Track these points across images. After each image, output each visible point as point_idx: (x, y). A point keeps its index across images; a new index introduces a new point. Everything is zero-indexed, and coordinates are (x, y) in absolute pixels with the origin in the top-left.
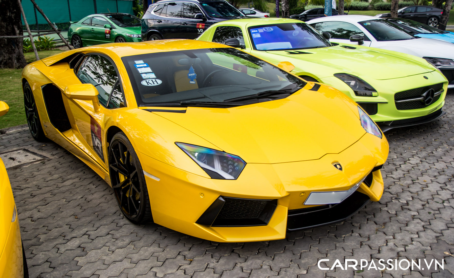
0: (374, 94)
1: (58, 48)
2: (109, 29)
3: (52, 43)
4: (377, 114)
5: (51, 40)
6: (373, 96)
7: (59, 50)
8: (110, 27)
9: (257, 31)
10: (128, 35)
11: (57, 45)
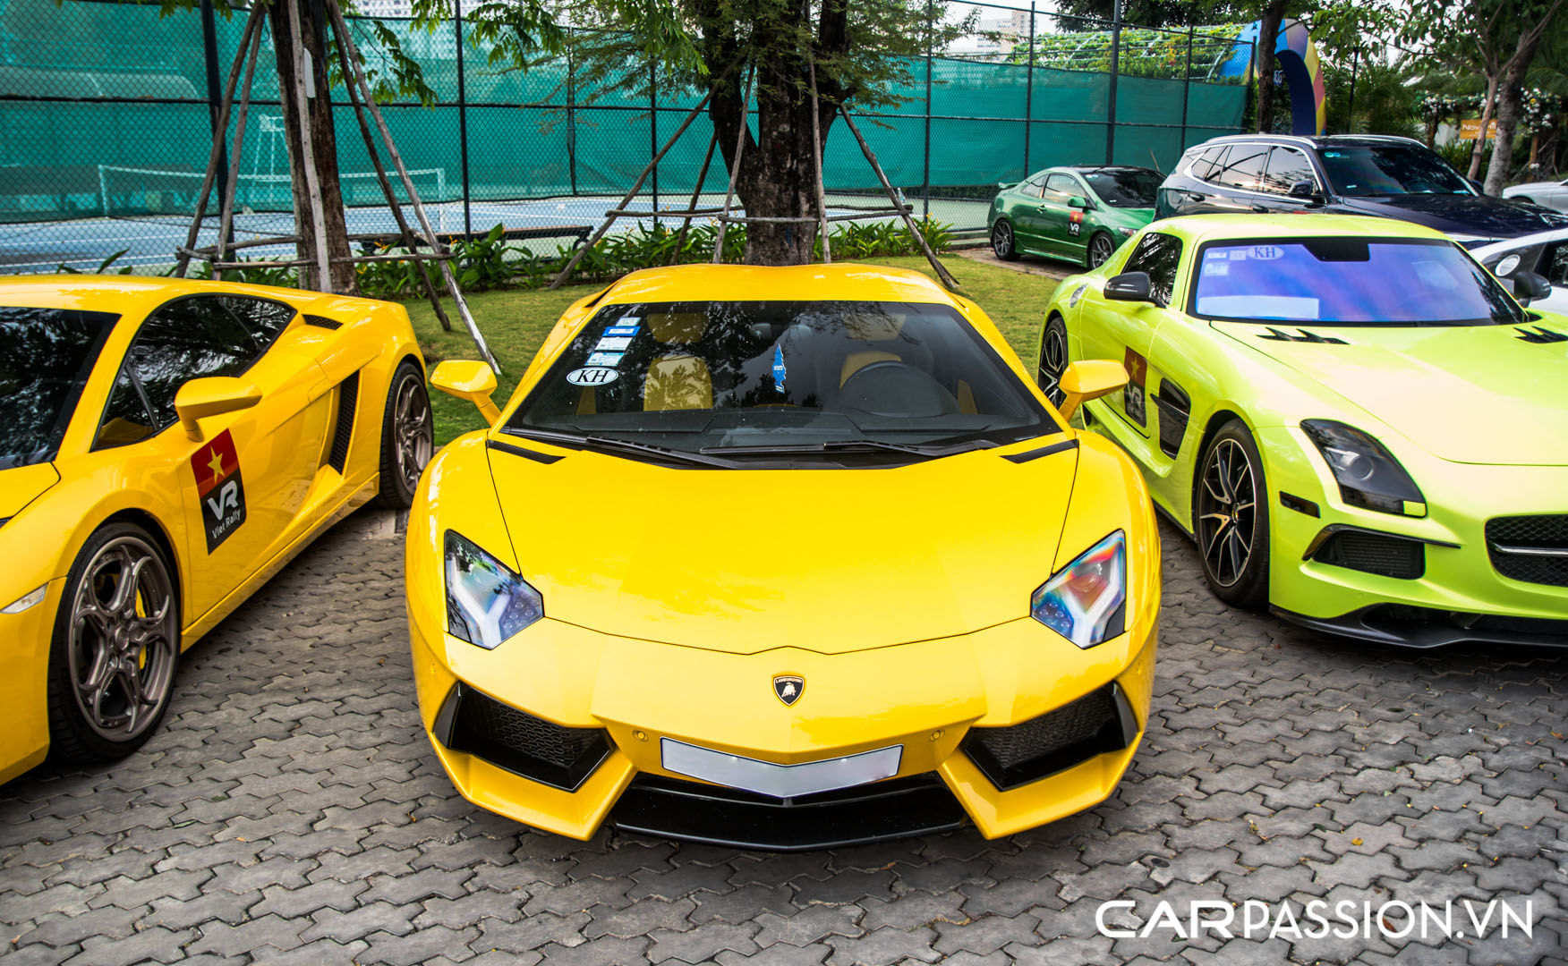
0: (1409, 506)
1: (955, 252)
2: (1081, 210)
3: (943, 239)
4: (1420, 581)
5: (943, 231)
6: (1406, 512)
7: (955, 256)
8: (1084, 204)
9: (1224, 256)
10: (1122, 229)
11: (954, 243)
